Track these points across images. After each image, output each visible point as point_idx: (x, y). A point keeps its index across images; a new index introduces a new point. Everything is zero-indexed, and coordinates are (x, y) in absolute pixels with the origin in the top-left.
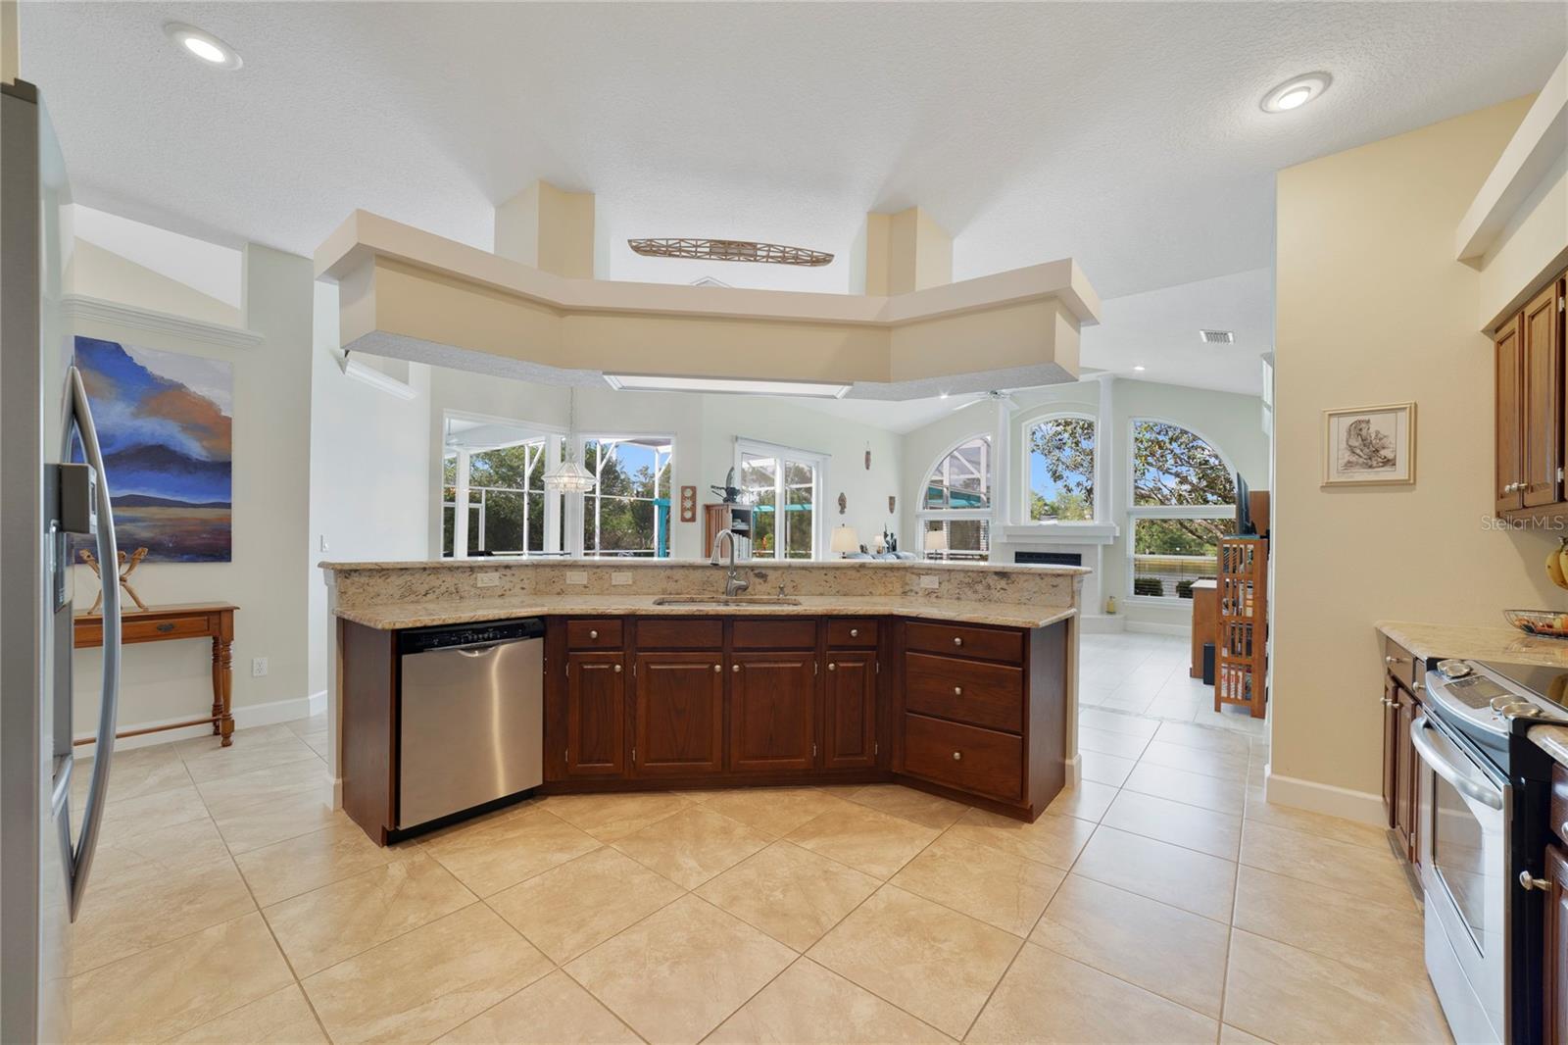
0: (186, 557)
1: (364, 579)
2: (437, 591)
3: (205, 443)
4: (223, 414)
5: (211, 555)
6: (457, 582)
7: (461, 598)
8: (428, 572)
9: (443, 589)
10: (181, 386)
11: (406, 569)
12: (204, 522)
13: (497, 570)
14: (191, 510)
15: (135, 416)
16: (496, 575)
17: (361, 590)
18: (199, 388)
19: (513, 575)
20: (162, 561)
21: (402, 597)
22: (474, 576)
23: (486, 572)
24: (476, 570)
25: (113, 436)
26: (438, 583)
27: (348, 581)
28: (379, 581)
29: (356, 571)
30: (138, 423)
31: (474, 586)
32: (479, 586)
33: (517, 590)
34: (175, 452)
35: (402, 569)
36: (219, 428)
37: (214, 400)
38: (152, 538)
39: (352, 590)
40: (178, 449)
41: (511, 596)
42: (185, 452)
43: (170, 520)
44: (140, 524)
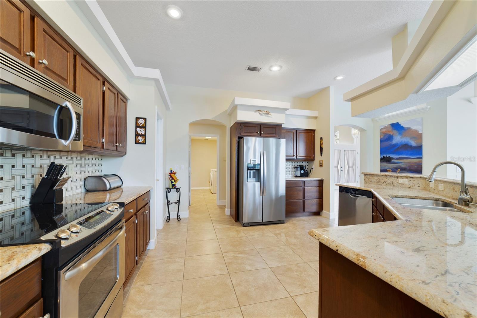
0: (411, 172)
1: (368, 177)
2: (386, 183)
3: (415, 142)
4: (420, 132)
5: (417, 172)
6: (392, 181)
7: (394, 186)
8: (384, 176)
9: (388, 182)
10: (410, 128)
11: (378, 175)
12: (415, 163)
13: (407, 178)
14: (413, 160)
15: (401, 138)
16: (407, 180)
17: (368, 179)
18: (414, 127)
19: (414, 181)
20: (406, 173)
21: (377, 183)
22: (398, 179)
23: (403, 178)
24: (399, 177)
25: (398, 144)
26: (387, 180)
27: (365, 177)
28: (372, 177)
29: (367, 174)
30: (402, 139)
31: (398, 183)
32: (400, 183)
33: (416, 187)
34: (409, 145)
35: (377, 175)
36: (419, 136)
37: (417, 129)
38: (405, 167)
39: (366, 179)
40: (409, 144)
41: (413, 189)
42: (411, 145)
43: (408, 162)
44: (403, 164)
